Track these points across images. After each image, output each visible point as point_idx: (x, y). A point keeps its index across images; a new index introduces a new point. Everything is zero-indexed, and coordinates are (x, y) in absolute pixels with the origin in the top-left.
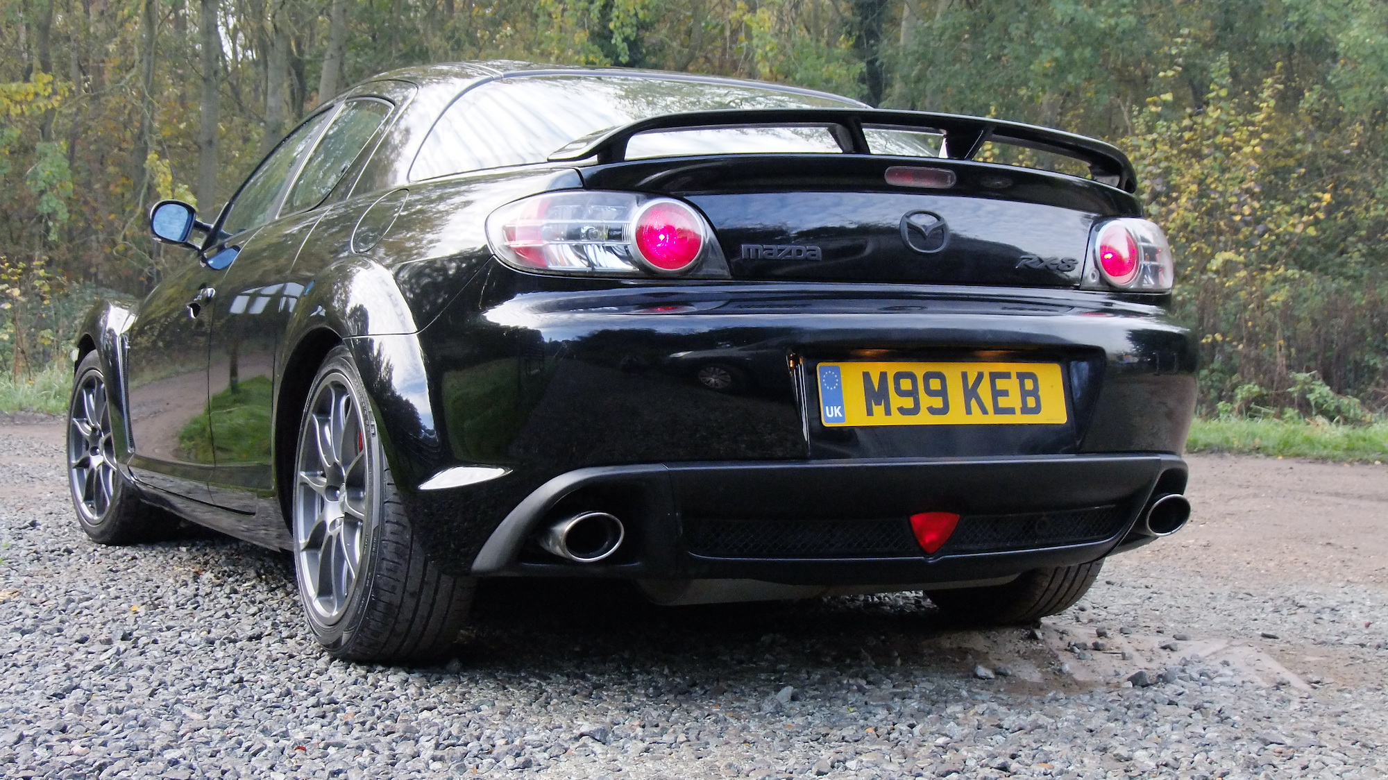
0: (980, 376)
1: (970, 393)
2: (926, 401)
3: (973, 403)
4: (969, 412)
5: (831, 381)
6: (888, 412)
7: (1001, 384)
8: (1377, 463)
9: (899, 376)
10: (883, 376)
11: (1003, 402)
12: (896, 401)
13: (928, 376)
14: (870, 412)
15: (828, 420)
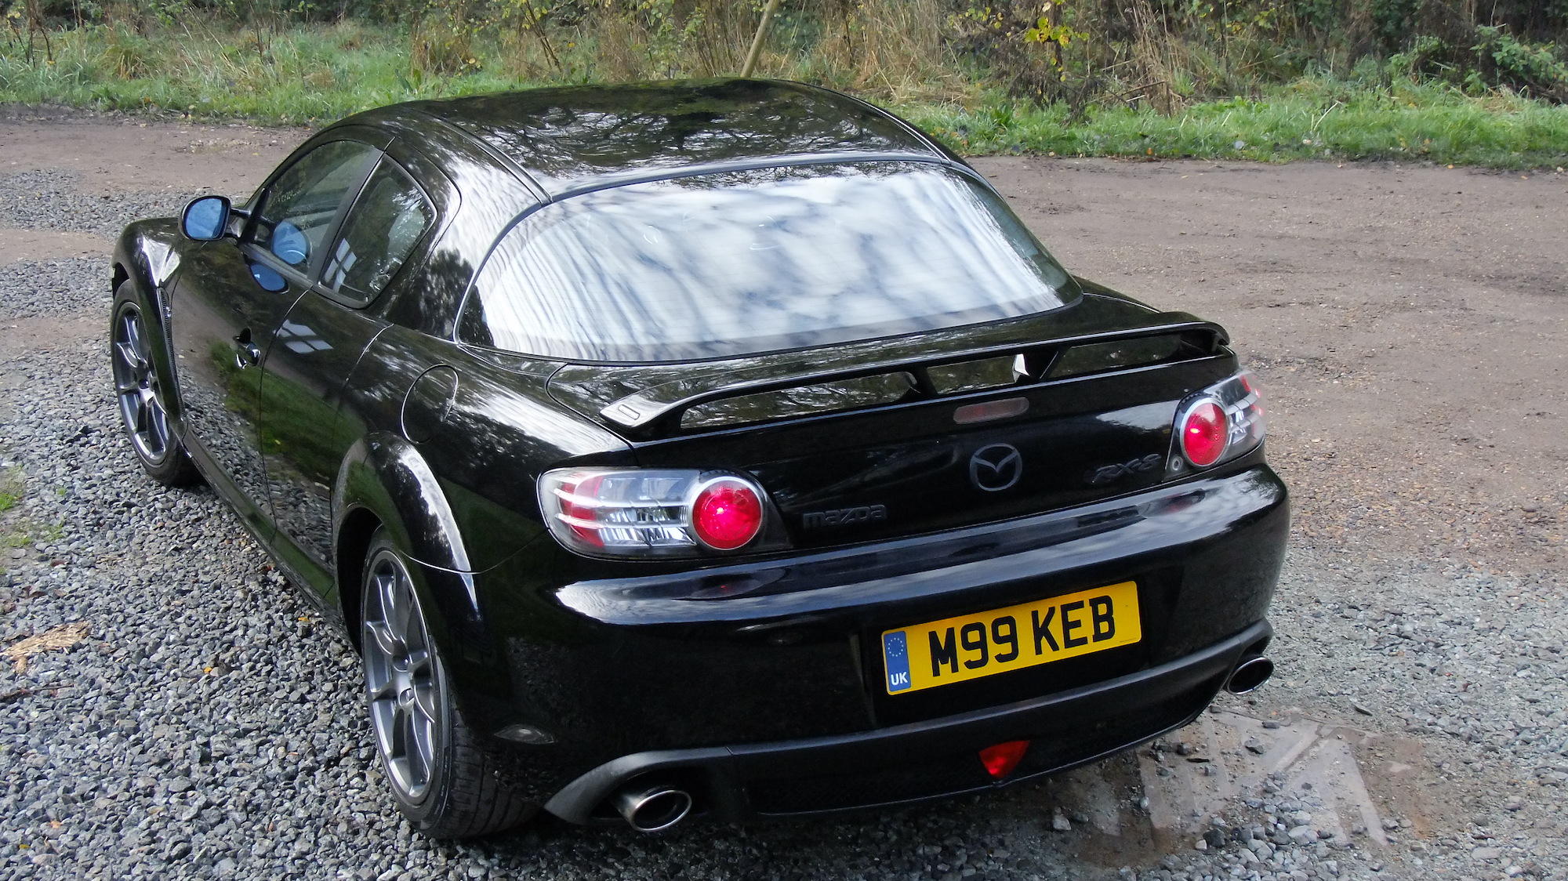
0: (1052, 611)
1: (1041, 632)
2: (994, 649)
3: (1044, 641)
4: (1039, 651)
5: (896, 647)
6: (955, 669)
7: (1073, 615)
8: (1560, 169)
9: (966, 629)
10: (950, 632)
11: (1075, 634)
12: (963, 655)
13: (996, 624)
14: (936, 673)
15: (893, 688)
